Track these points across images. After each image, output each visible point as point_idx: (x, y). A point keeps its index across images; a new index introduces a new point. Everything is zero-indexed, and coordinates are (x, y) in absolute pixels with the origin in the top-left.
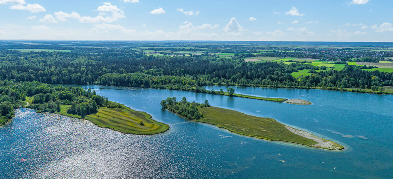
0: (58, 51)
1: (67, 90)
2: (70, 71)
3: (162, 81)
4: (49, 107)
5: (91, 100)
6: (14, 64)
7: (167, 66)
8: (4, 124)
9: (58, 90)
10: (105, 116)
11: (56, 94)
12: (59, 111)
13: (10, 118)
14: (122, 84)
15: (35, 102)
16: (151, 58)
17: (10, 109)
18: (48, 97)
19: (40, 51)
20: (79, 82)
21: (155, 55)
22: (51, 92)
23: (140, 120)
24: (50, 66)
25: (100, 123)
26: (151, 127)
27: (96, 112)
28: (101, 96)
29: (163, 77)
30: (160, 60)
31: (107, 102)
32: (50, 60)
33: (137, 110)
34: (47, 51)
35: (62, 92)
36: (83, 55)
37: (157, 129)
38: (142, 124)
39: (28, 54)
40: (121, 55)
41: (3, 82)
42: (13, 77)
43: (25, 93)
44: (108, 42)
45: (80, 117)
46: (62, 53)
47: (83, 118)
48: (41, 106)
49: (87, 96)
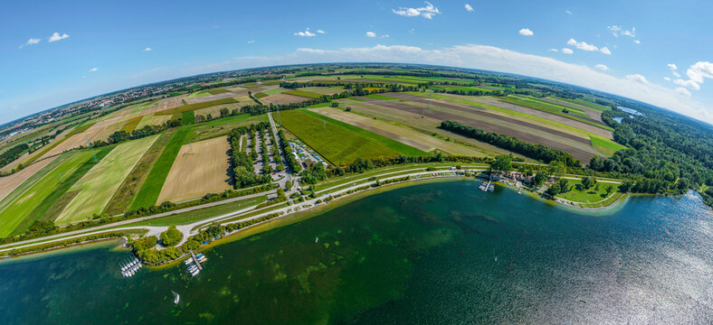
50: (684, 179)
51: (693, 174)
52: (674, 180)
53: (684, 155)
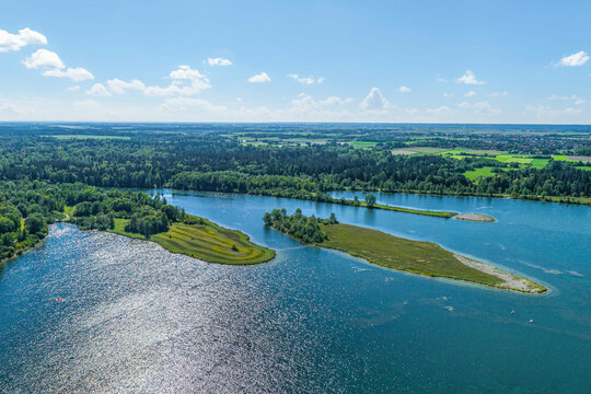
0: (111, 137)
1: (124, 197)
2: (129, 168)
3: (265, 184)
4: (98, 222)
5: (159, 211)
6: (48, 157)
7: (273, 161)
8: (33, 246)
9: (111, 196)
10: (181, 236)
11: (108, 202)
12: (112, 228)
13: (42, 237)
14: (205, 187)
15: (77, 215)
16: (249, 148)
17: (41, 224)
18: (96, 206)
19: (86, 137)
20: (143, 185)
21: (256, 145)
22: (101, 199)
23: (232, 243)
24: (100, 161)
25: (173, 247)
26: (248, 254)
27: (167, 230)
28: (174, 205)
29: (268, 178)
30: (263, 152)
31: (183, 214)
32: (100, 152)
33: (227, 227)
34: (96, 137)
35: (117, 199)
36: (148, 144)
37: (258, 257)
38: (235, 249)
39: (68, 142)
40: (205, 143)
41: (31, 184)
42: (46, 177)
43: (63, 201)
44: (184, 124)
45: (143, 237)
46: (117, 141)
47: (148, 238)
48: (87, 220)
49: (154, 206)
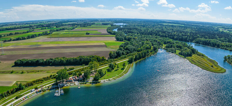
0: (179, 25)
1: (180, 43)
2: (183, 35)
3: (226, 45)
4: (172, 50)
5: (190, 50)
6: (160, 29)
7: (230, 38)
8: (154, 54)
9: (176, 43)
10: (195, 59)
11: (175, 45)
12: (175, 53)
13: (156, 52)
14: (206, 44)
15: (166, 47)
16: (222, 32)
17: (156, 48)
18: (172, 45)
19: (171, 24)
20: (186, 40)
21: (225, 31)
22: (173, 43)
23: (212, 64)
24: (175, 32)
25: (192, 62)
26: (216, 69)
27: (191, 56)
28: (195, 48)
29: (228, 43)
30: (227, 34)
31: (197, 52)
32: (175, 29)
33: (211, 59)
34: (174, 25)
35: (178, 44)
36: (189, 28)
37: (220, 71)
38: (212, 66)
39: (166, 26)
40: (207, 29)
41: (155, 37)
43: (163, 42)
44: (202, 22)
45: (184, 57)
46: (180, 26)
47: (185, 58)
48: (169, 49)
49: (188, 48)
50: (155, 46)
51: (157, 42)
52: (151, 48)
53: (150, 36)
